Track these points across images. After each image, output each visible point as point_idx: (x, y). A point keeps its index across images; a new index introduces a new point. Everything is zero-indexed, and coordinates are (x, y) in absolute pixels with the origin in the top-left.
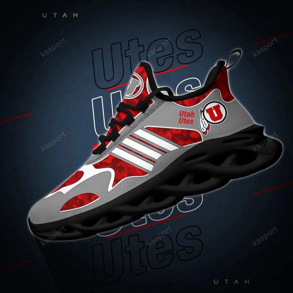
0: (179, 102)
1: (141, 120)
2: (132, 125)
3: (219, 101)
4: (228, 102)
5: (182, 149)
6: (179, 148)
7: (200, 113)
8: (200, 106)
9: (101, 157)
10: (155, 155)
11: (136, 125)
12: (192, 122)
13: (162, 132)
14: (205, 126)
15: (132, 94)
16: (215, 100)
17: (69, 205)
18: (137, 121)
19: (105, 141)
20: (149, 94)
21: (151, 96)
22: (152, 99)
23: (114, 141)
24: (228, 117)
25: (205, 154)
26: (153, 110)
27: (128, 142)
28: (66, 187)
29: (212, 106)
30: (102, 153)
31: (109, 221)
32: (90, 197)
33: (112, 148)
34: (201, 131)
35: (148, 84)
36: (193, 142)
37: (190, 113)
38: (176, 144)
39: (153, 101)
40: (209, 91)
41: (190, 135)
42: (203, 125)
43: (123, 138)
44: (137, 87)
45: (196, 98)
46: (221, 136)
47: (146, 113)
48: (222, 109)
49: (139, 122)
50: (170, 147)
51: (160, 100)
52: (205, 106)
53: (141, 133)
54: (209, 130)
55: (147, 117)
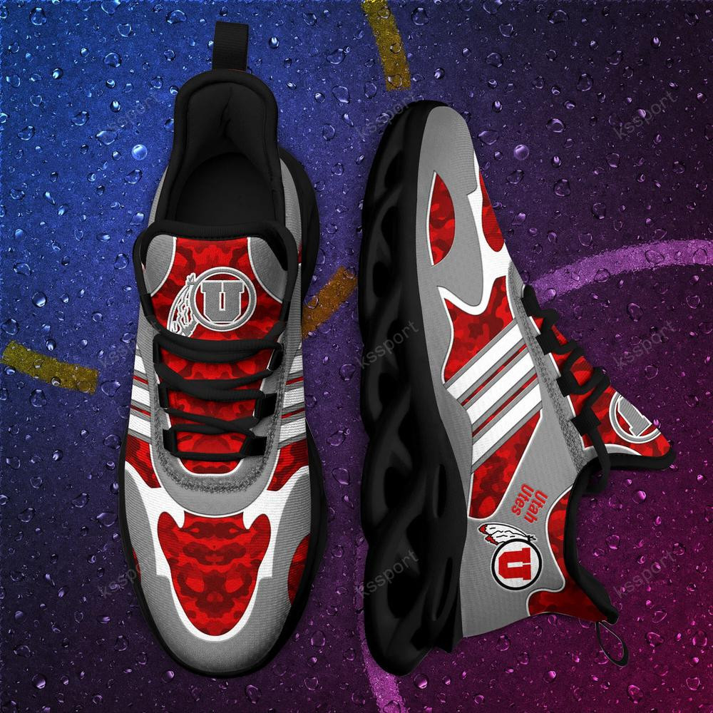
0: (567, 501)
1: (560, 410)
2: (556, 386)
3: (538, 582)
4: (528, 600)
5: (469, 469)
6: (473, 463)
7: (527, 535)
8: (542, 539)
9: (515, 299)
10: (476, 411)
11: (552, 395)
12: (514, 512)
13: (519, 442)
14: (498, 534)
15: (619, 412)
16: (543, 574)
17: (442, 195)
18: (560, 400)
19: (544, 319)
20: (606, 445)
21: (600, 449)
22: (593, 447)
23: (538, 338)
24: (497, 587)
25: (440, 513)
26: (570, 441)
27: (525, 365)
28: (481, 204)
29: (532, 564)
30: (521, 304)
31: (379, 267)
32: (442, 246)
33: (526, 328)
34: (491, 522)
35: (628, 451)
36: (475, 498)
37: (536, 513)
38: (483, 460)
39: (588, 448)
40: (565, 569)
41: (490, 497)
42: (500, 531)
43: (536, 359)
44: (629, 427)
45: (561, 538)
46: (464, 560)
47: (570, 424)
48: (518, 582)
49: (556, 403)
50: (483, 446)
51: (586, 463)
52: (539, 550)
53: (533, 398)
54: (486, 539)
55: (562, 423)
